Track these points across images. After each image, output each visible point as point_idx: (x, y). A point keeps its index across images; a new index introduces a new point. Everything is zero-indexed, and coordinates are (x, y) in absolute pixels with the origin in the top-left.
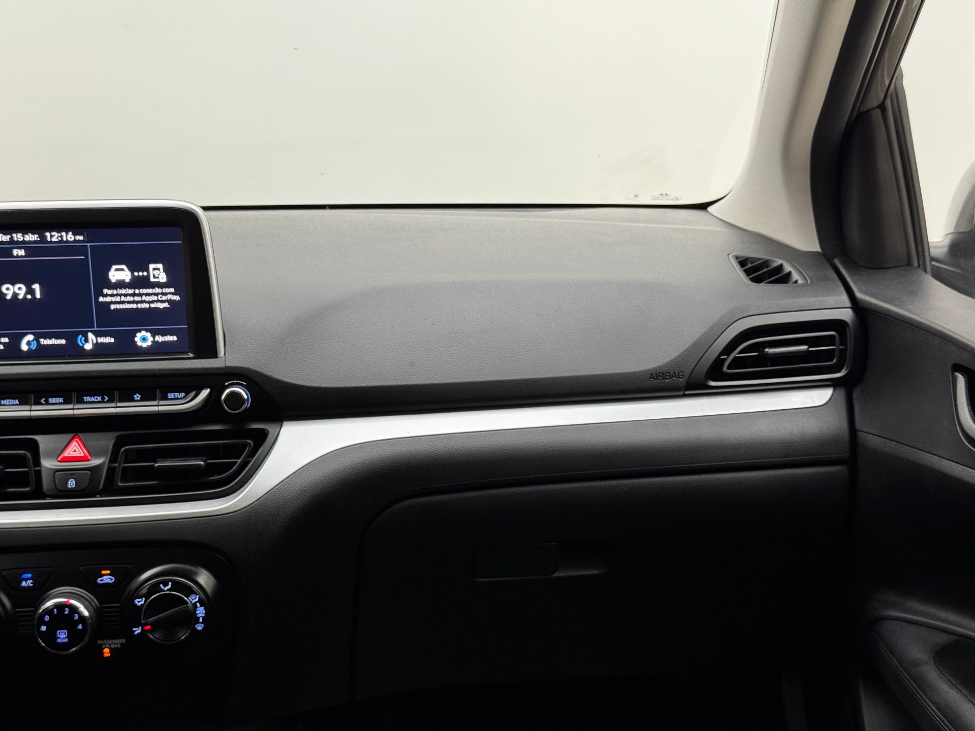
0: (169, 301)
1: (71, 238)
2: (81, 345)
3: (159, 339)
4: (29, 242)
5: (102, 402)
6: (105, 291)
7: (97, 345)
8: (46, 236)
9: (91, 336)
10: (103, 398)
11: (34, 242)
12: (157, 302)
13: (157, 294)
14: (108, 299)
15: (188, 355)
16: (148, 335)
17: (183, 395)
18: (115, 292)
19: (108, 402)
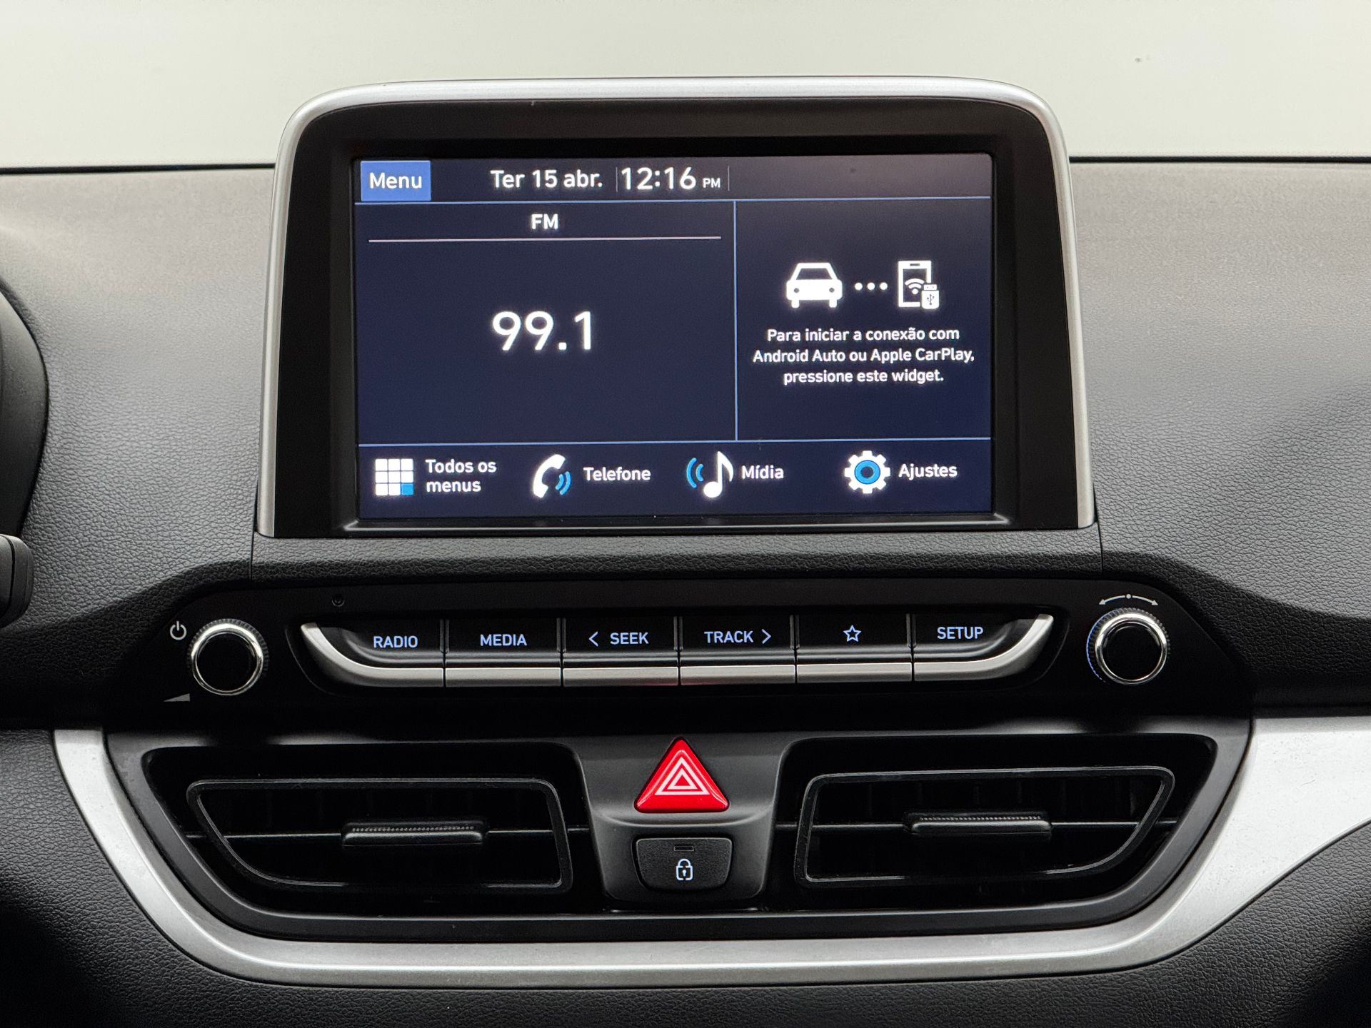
0: (945, 366)
1: (688, 182)
2: (694, 486)
3: (909, 472)
4: (576, 193)
5: (757, 643)
6: (771, 334)
7: (734, 488)
8: (623, 178)
9: (722, 460)
10: (758, 637)
11: (588, 193)
12: (911, 370)
13: (910, 346)
14: (777, 357)
15: (995, 519)
16: (880, 460)
17: (977, 631)
18: (797, 337)
19: (770, 645)
